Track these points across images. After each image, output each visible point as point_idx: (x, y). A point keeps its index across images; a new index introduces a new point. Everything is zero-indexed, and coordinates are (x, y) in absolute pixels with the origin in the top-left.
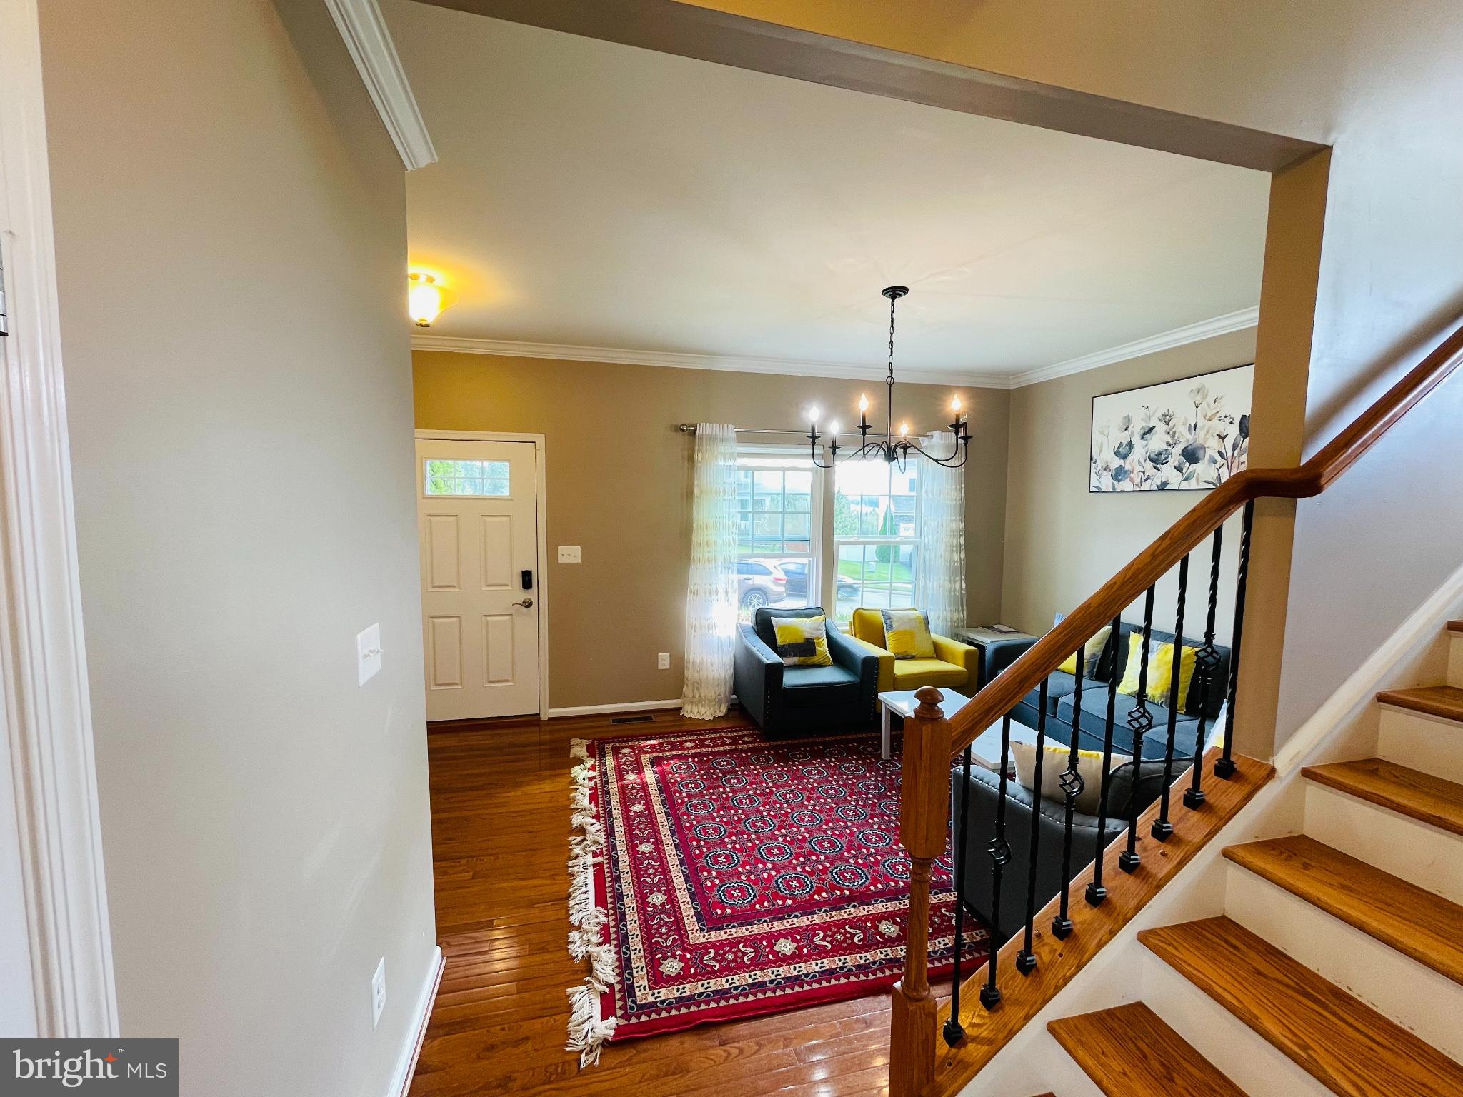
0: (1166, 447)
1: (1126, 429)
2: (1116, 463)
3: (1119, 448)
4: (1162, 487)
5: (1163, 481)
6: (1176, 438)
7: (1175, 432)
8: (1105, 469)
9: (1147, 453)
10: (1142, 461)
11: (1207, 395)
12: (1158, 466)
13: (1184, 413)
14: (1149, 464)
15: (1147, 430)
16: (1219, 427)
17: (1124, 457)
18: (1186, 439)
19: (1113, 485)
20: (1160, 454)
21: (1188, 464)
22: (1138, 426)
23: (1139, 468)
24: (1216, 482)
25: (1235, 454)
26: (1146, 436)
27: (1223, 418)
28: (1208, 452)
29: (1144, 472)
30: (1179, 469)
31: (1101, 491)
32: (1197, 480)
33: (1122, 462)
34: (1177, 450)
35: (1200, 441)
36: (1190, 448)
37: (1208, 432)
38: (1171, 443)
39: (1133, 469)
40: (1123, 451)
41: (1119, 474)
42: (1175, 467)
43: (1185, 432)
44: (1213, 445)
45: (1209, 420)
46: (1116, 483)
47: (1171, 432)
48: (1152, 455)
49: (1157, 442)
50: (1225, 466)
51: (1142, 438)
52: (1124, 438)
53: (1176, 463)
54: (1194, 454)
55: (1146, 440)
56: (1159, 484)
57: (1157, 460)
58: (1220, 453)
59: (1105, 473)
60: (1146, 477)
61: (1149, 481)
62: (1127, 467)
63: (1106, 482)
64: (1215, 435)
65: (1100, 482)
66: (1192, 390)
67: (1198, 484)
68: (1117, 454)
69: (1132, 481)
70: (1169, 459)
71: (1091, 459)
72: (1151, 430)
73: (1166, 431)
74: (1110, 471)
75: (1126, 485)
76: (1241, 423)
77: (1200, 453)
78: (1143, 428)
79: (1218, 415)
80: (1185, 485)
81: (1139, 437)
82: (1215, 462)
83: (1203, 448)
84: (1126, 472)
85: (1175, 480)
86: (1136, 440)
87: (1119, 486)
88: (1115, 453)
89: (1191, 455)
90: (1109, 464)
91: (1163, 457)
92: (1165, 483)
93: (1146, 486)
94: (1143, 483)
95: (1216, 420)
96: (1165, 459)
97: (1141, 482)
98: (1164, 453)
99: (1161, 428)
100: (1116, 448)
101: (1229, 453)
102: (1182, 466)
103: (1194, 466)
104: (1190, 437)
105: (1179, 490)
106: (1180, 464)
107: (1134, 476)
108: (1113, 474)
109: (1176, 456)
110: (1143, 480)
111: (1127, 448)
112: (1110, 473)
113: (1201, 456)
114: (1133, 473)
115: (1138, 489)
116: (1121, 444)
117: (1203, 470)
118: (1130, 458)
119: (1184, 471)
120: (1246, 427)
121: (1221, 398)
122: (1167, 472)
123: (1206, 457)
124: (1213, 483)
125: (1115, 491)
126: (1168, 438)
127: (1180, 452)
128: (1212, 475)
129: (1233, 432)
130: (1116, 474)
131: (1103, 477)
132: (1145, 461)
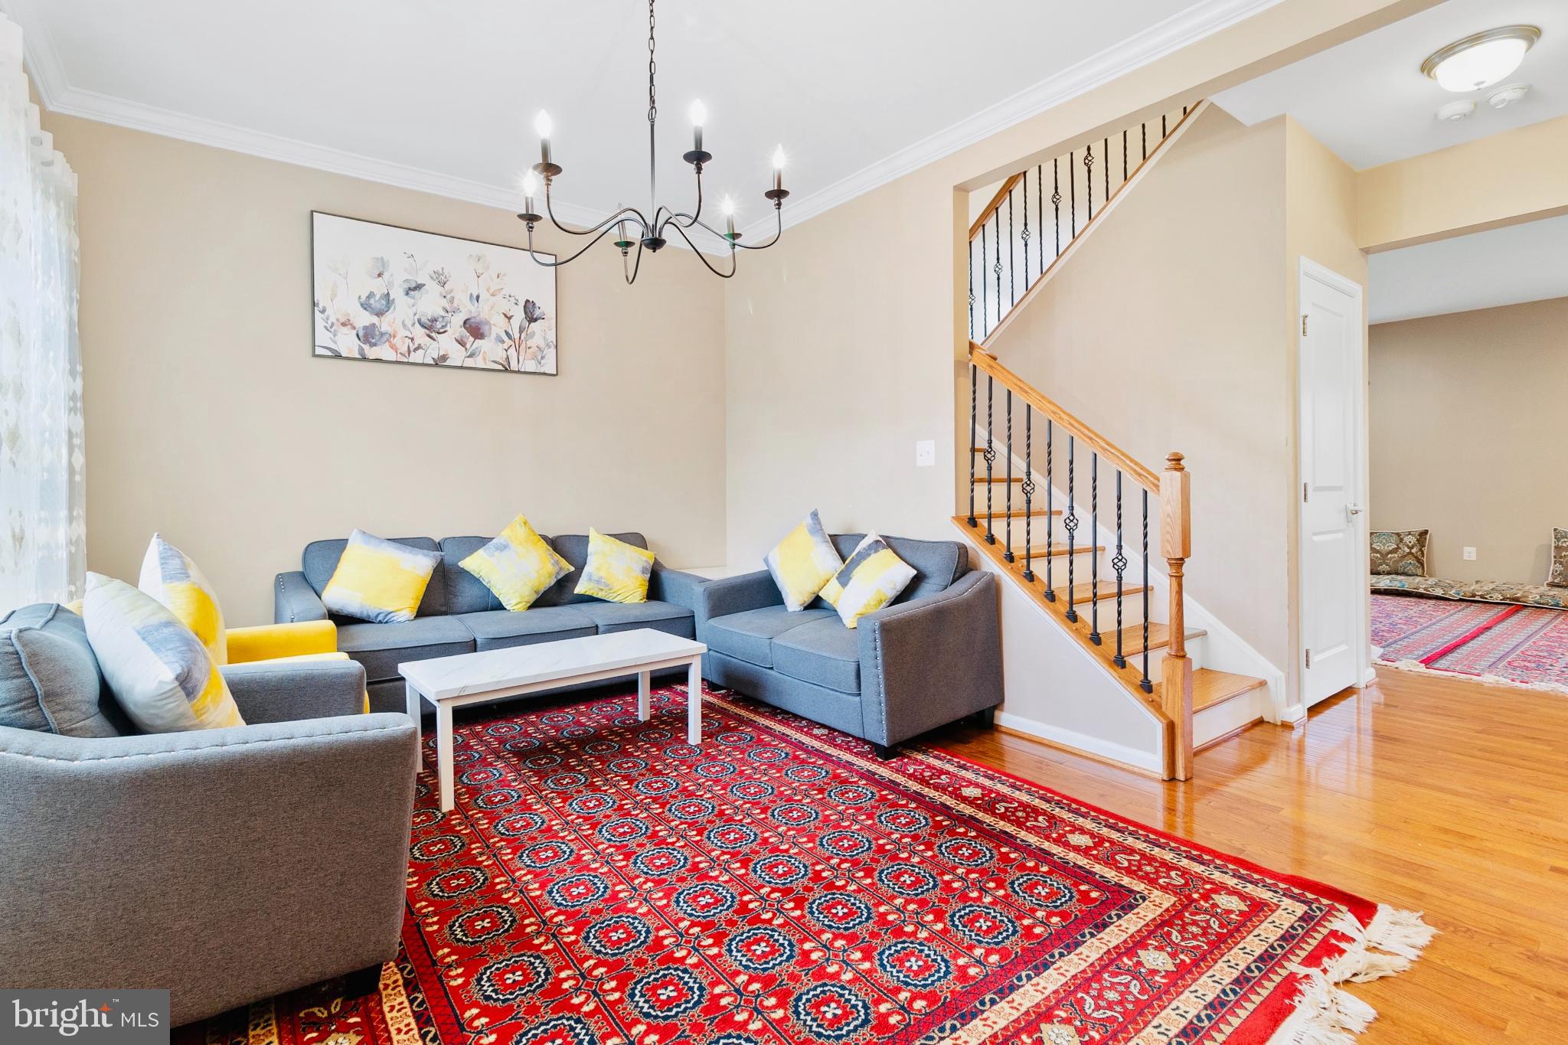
0: (443, 313)
1: (380, 275)
2: (364, 319)
3: (369, 297)
4: (440, 362)
5: (441, 354)
6: (455, 305)
7: (453, 298)
8: (344, 324)
9: (415, 314)
10: (409, 323)
11: (488, 267)
12: (433, 335)
13: (463, 284)
14: (419, 333)
15: (414, 285)
16: (503, 304)
17: (379, 314)
18: (467, 310)
19: (361, 350)
20: (434, 320)
21: (472, 339)
22: (398, 278)
23: (404, 333)
24: (505, 364)
25: (522, 338)
26: (412, 293)
27: (507, 297)
28: (494, 331)
29: (412, 339)
30: (461, 343)
31: (338, 356)
32: (484, 359)
33: (375, 320)
34: (458, 320)
35: (484, 316)
36: (473, 320)
37: (492, 308)
38: (449, 309)
39: (395, 332)
40: (377, 304)
41: (368, 336)
42: (457, 340)
43: (466, 301)
44: (497, 326)
45: (493, 295)
46: (366, 347)
47: (448, 297)
48: (423, 320)
49: (430, 304)
50: (513, 348)
51: (407, 294)
52: (378, 287)
53: (457, 335)
54: (479, 329)
55: (413, 298)
56: (436, 357)
57: (431, 327)
58: (507, 333)
59: (345, 330)
60: (416, 346)
61: (420, 352)
62: (384, 328)
63: (348, 344)
64: (500, 312)
65: (336, 343)
66: (471, 256)
67: (485, 363)
68: (365, 306)
69: (393, 347)
70: (448, 328)
71: (314, 304)
72: (419, 287)
73: (441, 294)
74: (354, 328)
75: (384, 352)
76: (525, 307)
77: (485, 329)
78: (407, 281)
79: (503, 292)
80: (469, 363)
81: (401, 291)
82: (503, 342)
83: (487, 323)
84: (382, 334)
85: (457, 354)
86: (397, 294)
87: (371, 353)
88: (362, 305)
89: (474, 330)
90: (351, 318)
91: (439, 325)
92: (444, 358)
93: (416, 357)
94: (412, 353)
95: (499, 297)
96: (443, 327)
97: (409, 352)
98: (440, 319)
99: (432, 288)
100: (363, 298)
101: (517, 336)
102: (464, 339)
103: (478, 342)
104: (473, 309)
105: (461, 367)
106: (462, 337)
107: (397, 341)
108: (361, 334)
109: (456, 328)
110: (412, 349)
111: (384, 302)
112: (355, 332)
113: (486, 333)
114: (394, 337)
115: (406, 360)
116: (371, 295)
117: (490, 350)
118: (388, 317)
119: (468, 346)
120: (531, 314)
121: (504, 275)
122: (446, 344)
123: (493, 336)
124: (501, 364)
125: (364, 359)
126: (445, 303)
127: (462, 323)
128: (500, 356)
129: (519, 315)
130: (366, 335)
131: (339, 335)
132: (413, 324)
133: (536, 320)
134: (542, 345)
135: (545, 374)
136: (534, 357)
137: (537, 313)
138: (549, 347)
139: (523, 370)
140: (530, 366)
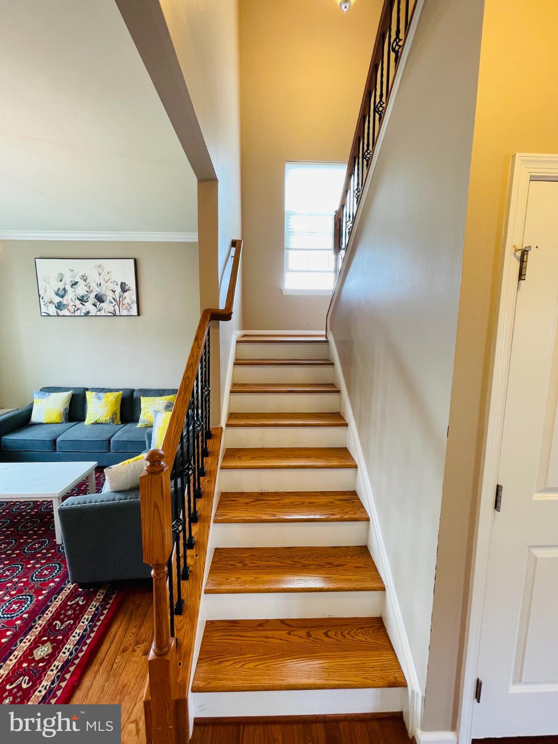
0: (87, 293)
1: (61, 281)
2: (57, 299)
3: (58, 291)
4: (87, 315)
6: (91, 289)
7: (90, 286)
8: (50, 303)
9: (76, 295)
10: (73, 299)
11: (104, 270)
12: (83, 303)
13: (94, 278)
14: (78, 302)
15: (74, 283)
16: (113, 286)
17: (62, 297)
18: (96, 290)
19: (57, 312)
20: (83, 297)
21: (99, 303)
22: (68, 280)
23: (71, 304)
24: (114, 313)
25: (121, 300)
26: (74, 286)
27: (113, 282)
28: (108, 298)
29: (75, 306)
30: (95, 305)
31: (49, 315)
32: (105, 312)
33: (61, 299)
34: (92, 295)
35: (103, 292)
36: (99, 295)
37: (106, 288)
38: (89, 291)
39: (69, 303)
40: (61, 293)
41: (59, 306)
42: (93, 304)
43: (96, 287)
44: (109, 296)
45: (106, 282)
46: (59, 311)
47: (88, 286)
48: (79, 297)
49: (81, 290)
50: (117, 305)
51: (72, 287)
52: (61, 285)
53: (93, 302)
54: (102, 298)
55: (74, 288)
56: (85, 312)
57: (82, 300)
58: (114, 299)
59: (51, 305)
60: (77, 308)
61: (79, 311)
62: (65, 302)
63: (52, 310)
64: (110, 290)
65: (47, 310)
66: (95, 266)
68: (57, 294)
69: (69, 310)
70: (89, 300)
71: (39, 296)
72: (76, 283)
73: (85, 285)
74: (54, 304)
75: (65, 312)
76: (121, 285)
77: (104, 298)
78: (71, 281)
79: (111, 280)
80: (99, 313)
81: (70, 287)
82: (112, 303)
83: (105, 295)
84: (64, 305)
85: (93, 311)
86: (68, 287)
87: (61, 313)
88: (56, 294)
89: (100, 299)
90: (52, 300)
91: (85, 299)
92: (88, 312)
93: (78, 313)
95: (109, 282)
96: (87, 299)
97: (75, 311)
98: (86, 296)
99: (81, 283)
100: (56, 291)
101: (118, 299)
103: (102, 304)
104: (98, 290)
105: (96, 316)
106: (95, 303)
107: (70, 307)
108: (56, 306)
109: (92, 299)
111: (63, 292)
113: (104, 300)
114: (69, 306)
115: (73, 315)
116: (59, 289)
117: (107, 307)
118: (66, 297)
119: (97, 306)
120: (124, 288)
121: (111, 272)
122: (89, 306)
123: (108, 301)
124: (111, 313)
125: (58, 316)
126: (87, 289)
127: (94, 296)
128: (112, 310)
129: (118, 289)
130: (58, 306)
131: (49, 307)
132: (75, 300)
133: (126, 291)
134: (130, 302)
135: (132, 316)
136: (126, 309)
137: (127, 288)
138: (133, 302)
139: (122, 315)
140: (125, 313)
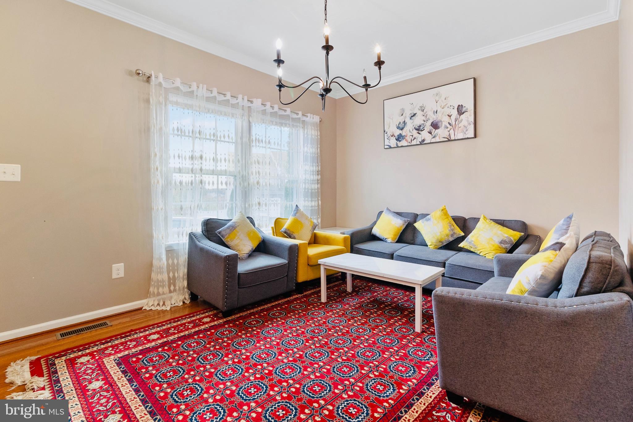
0: (423, 122)
1: (402, 115)
2: (398, 132)
3: (399, 124)
4: (422, 143)
5: (422, 139)
6: (428, 117)
7: (427, 115)
8: (392, 136)
9: (413, 126)
10: (411, 130)
11: (441, 97)
12: (420, 132)
13: (430, 106)
14: (415, 132)
15: (413, 115)
16: (448, 111)
17: (402, 129)
18: (432, 118)
19: (397, 144)
20: (420, 126)
21: (434, 130)
22: (408, 114)
23: (409, 134)
24: (448, 137)
25: (456, 123)
26: (412, 118)
27: (450, 107)
28: (444, 124)
29: (412, 136)
30: (430, 133)
31: (390, 147)
32: (439, 137)
33: (401, 132)
34: (429, 123)
35: (439, 119)
36: (435, 122)
37: (443, 114)
38: (425, 120)
39: (407, 134)
40: (401, 126)
41: (399, 138)
42: (428, 132)
43: (432, 114)
44: (445, 120)
45: (443, 108)
46: (398, 142)
47: (425, 115)
48: (417, 127)
49: (418, 121)
50: (452, 129)
51: (411, 119)
52: (401, 119)
53: (428, 130)
54: (437, 125)
55: (413, 120)
56: (420, 141)
57: (419, 129)
58: (449, 123)
59: (392, 138)
60: (414, 138)
61: (415, 140)
62: (404, 134)
63: (393, 142)
64: (446, 115)
65: (390, 143)
66: (434, 95)
67: (440, 139)
68: (398, 128)
69: (407, 141)
70: (425, 128)
71: (384, 131)
72: (415, 115)
73: (422, 115)
74: (395, 136)
75: (403, 143)
76: (458, 109)
77: (440, 124)
78: (411, 114)
79: (447, 105)
80: (433, 140)
81: (409, 118)
82: (447, 128)
83: (441, 121)
84: (403, 136)
85: (428, 138)
86: (408, 120)
87: (400, 144)
88: (397, 127)
89: (435, 126)
90: (394, 133)
91: (421, 128)
92: (424, 140)
93: (414, 142)
94: (412, 141)
95: (446, 108)
96: (423, 128)
97: (411, 141)
98: (422, 125)
99: (419, 113)
100: (397, 125)
101: (454, 123)
102: (431, 131)
103: (437, 131)
104: (435, 117)
105: (430, 143)
106: (430, 130)
107: (408, 138)
108: (397, 138)
109: (428, 127)
110: (412, 140)
111: (403, 124)
112: (395, 138)
113: (440, 126)
114: (407, 136)
115: (410, 144)
116: (400, 123)
117: (442, 133)
118: (405, 129)
119: (432, 134)
120: (460, 110)
121: (448, 97)
122: (425, 135)
123: (443, 126)
124: (447, 138)
125: (398, 147)
126: (424, 118)
127: (430, 124)
128: (446, 134)
129: (455, 113)
130: (398, 138)
131: (391, 140)
132: (413, 130)
133: (463, 113)
134: (466, 124)
135: (468, 138)
136: (463, 131)
137: (464, 109)
138: (470, 124)
139: (457, 138)
140: (460, 136)
